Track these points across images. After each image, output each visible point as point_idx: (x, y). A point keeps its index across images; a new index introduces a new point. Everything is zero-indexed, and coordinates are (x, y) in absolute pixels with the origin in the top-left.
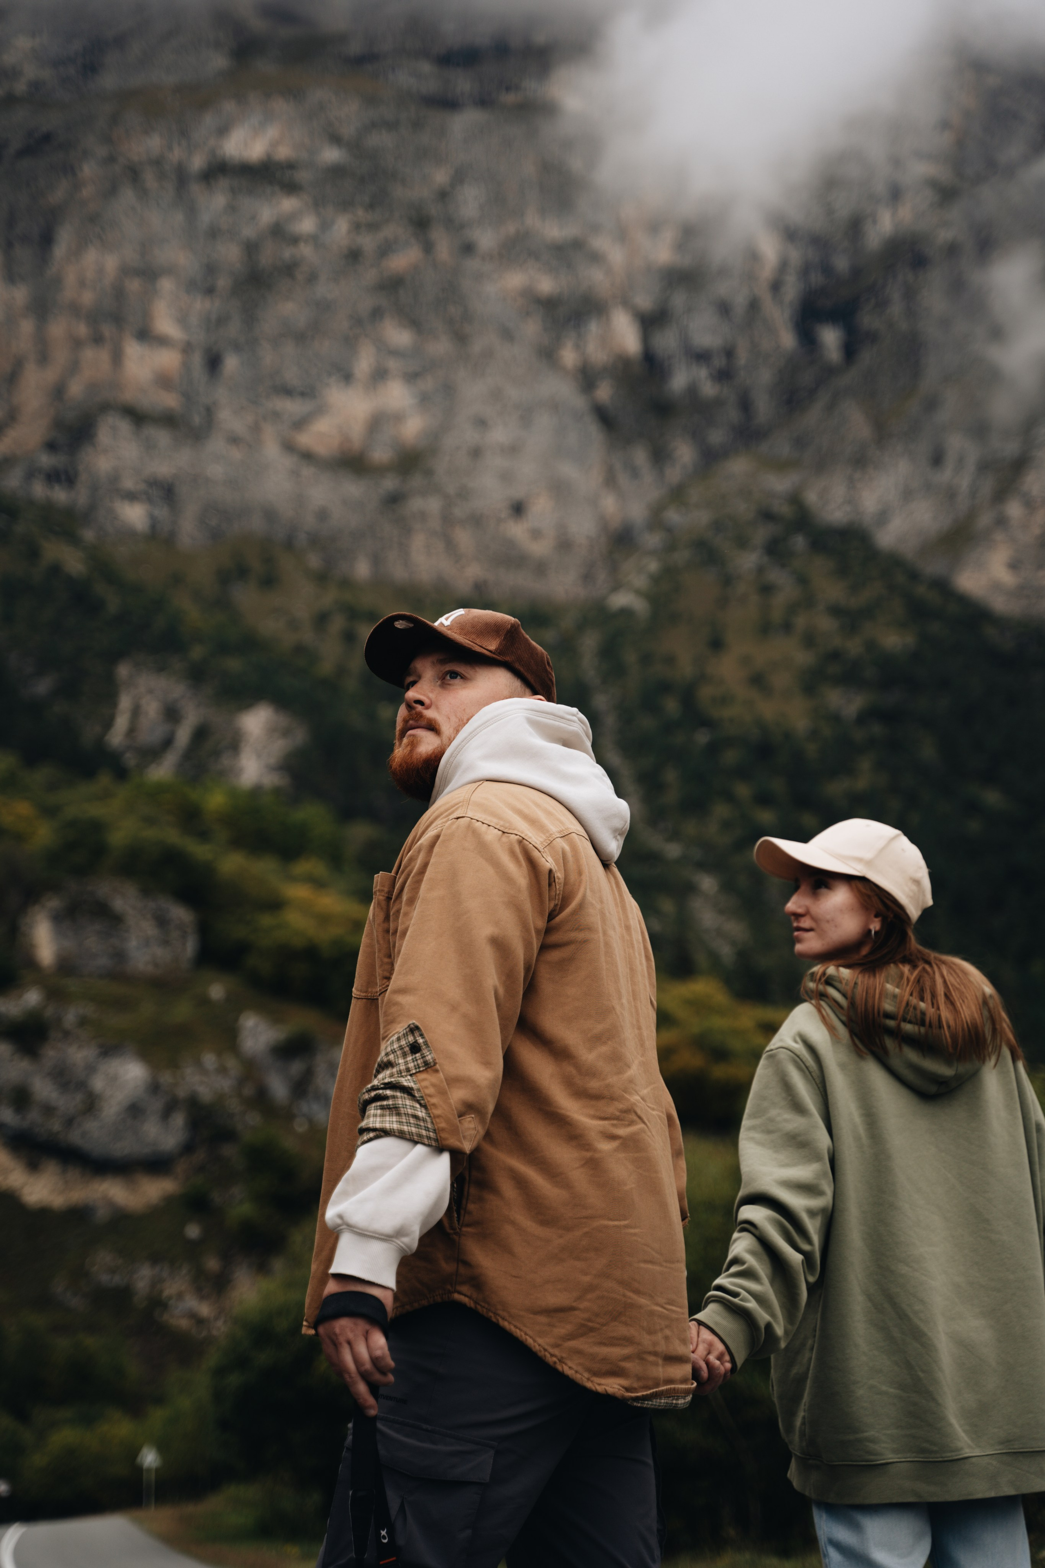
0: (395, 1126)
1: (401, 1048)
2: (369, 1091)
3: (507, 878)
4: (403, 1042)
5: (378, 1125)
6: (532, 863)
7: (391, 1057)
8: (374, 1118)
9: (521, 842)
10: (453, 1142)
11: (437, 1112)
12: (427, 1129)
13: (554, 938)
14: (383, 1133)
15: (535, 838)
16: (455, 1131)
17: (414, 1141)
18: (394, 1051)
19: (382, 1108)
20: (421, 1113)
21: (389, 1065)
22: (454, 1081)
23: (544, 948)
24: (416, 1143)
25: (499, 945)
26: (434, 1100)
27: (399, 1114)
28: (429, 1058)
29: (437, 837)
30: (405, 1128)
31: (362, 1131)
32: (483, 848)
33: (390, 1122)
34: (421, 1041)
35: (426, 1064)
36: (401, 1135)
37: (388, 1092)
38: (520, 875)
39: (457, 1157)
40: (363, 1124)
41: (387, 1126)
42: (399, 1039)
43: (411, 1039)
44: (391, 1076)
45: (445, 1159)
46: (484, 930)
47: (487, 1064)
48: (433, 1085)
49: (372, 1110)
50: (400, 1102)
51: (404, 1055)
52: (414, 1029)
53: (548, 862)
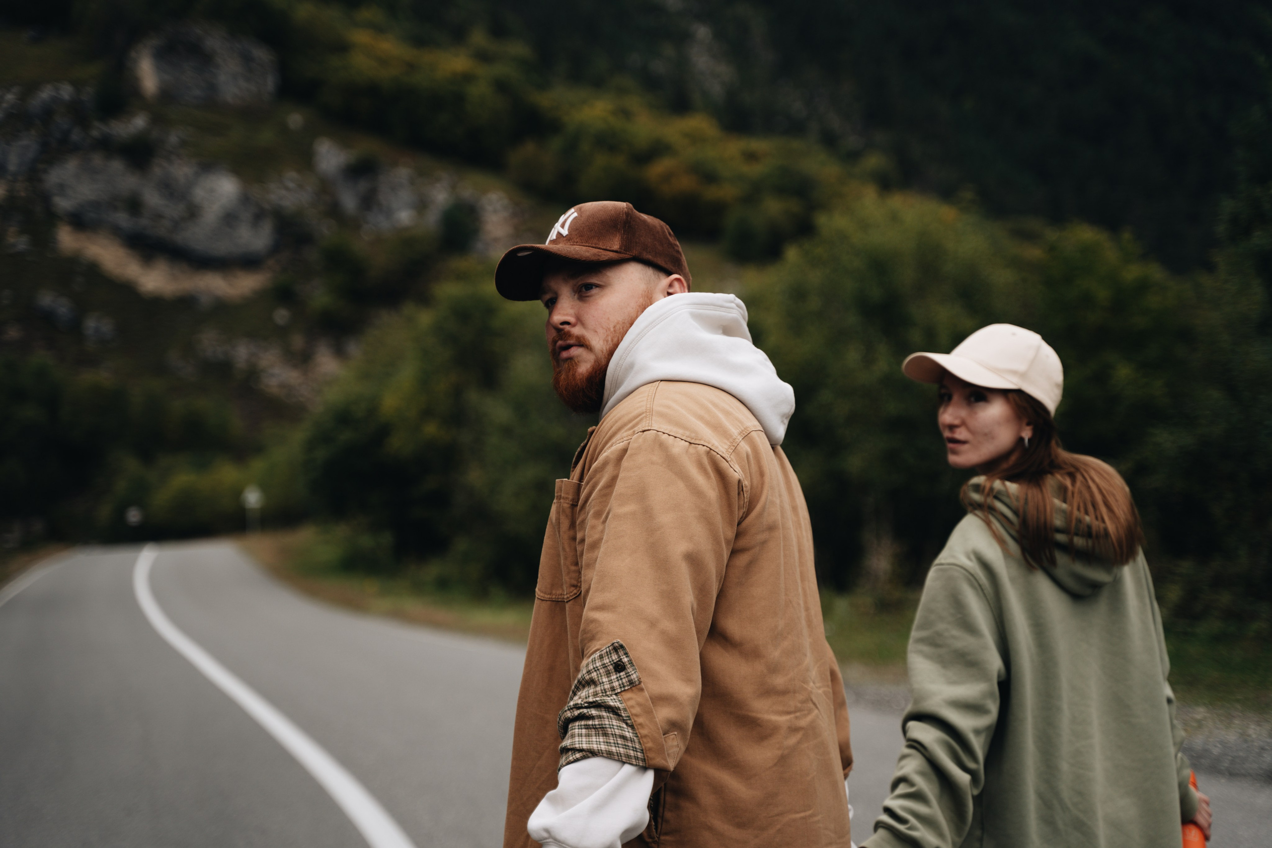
0: (603, 747)
1: (604, 666)
2: (571, 709)
3: (696, 492)
4: (606, 661)
5: (585, 746)
6: (721, 476)
7: (594, 675)
8: (578, 737)
9: (710, 452)
10: (659, 761)
11: (644, 732)
12: (635, 749)
13: (742, 543)
14: (592, 753)
15: (721, 447)
16: (661, 750)
17: (622, 760)
18: (596, 669)
19: (587, 727)
20: (628, 733)
21: (592, 682)
22: (661, 699)
23: (734, 553)
24: (624, 763)
25: (693, 560)
26: (640, 720)
27: (605, 735)
28: (634, 677)
29: (625, 451)
30: (614, 749)
31: (565, 750)
32: (671, 461)
33: (597, 743)
34: (625, 660)
35: (631, 683)
36: (609, 755)
37: (594, 712)
38: (710, 489)
39: (660, 774)
40: (567, 743)
41: (595, 747)
42: (601, 657)
43: (615, 657)
44: (595, 694)
45: (650, 776)
46: (678, 548)
47: (689, 681)
48: (639, 704)
49: (576, 729)
50: (607, 723)
51: (608, 674)
52: (617, 648)
53: (736, 472)
